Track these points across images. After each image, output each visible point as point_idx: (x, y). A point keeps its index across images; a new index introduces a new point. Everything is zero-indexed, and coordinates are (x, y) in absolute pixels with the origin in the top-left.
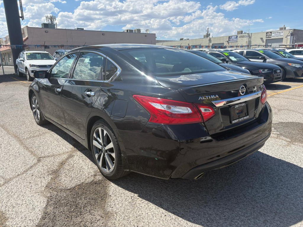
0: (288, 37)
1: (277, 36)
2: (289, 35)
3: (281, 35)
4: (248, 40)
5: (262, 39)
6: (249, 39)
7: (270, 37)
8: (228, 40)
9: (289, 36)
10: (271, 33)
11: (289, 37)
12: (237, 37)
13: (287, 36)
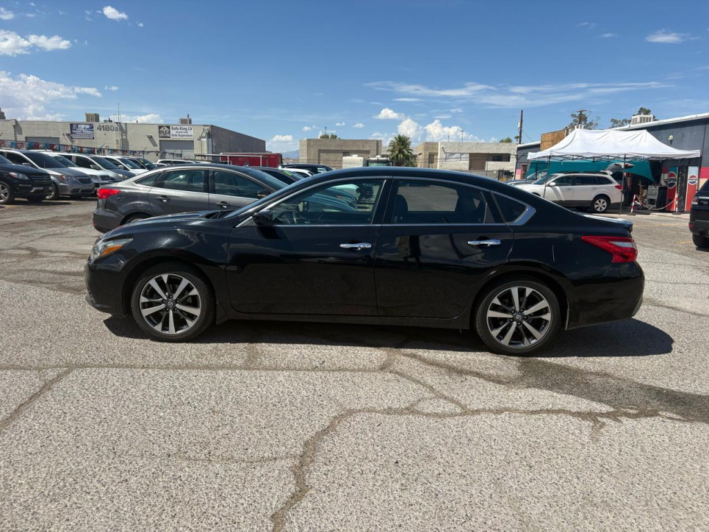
0: (202, 139)
1: (182, 136)
2: (204, 135)
3: (189, 134)
4: (119, 138)
5: (150, 138)
6: (122, 136)
7: (168, 135)
8: (69, 132)
9: (204, 137)
10: (168, 127)
11: (205, 140)
12: (92, 127)
13: (201, 137)
